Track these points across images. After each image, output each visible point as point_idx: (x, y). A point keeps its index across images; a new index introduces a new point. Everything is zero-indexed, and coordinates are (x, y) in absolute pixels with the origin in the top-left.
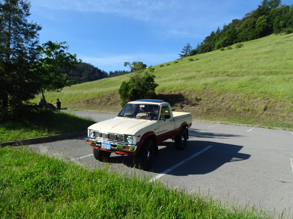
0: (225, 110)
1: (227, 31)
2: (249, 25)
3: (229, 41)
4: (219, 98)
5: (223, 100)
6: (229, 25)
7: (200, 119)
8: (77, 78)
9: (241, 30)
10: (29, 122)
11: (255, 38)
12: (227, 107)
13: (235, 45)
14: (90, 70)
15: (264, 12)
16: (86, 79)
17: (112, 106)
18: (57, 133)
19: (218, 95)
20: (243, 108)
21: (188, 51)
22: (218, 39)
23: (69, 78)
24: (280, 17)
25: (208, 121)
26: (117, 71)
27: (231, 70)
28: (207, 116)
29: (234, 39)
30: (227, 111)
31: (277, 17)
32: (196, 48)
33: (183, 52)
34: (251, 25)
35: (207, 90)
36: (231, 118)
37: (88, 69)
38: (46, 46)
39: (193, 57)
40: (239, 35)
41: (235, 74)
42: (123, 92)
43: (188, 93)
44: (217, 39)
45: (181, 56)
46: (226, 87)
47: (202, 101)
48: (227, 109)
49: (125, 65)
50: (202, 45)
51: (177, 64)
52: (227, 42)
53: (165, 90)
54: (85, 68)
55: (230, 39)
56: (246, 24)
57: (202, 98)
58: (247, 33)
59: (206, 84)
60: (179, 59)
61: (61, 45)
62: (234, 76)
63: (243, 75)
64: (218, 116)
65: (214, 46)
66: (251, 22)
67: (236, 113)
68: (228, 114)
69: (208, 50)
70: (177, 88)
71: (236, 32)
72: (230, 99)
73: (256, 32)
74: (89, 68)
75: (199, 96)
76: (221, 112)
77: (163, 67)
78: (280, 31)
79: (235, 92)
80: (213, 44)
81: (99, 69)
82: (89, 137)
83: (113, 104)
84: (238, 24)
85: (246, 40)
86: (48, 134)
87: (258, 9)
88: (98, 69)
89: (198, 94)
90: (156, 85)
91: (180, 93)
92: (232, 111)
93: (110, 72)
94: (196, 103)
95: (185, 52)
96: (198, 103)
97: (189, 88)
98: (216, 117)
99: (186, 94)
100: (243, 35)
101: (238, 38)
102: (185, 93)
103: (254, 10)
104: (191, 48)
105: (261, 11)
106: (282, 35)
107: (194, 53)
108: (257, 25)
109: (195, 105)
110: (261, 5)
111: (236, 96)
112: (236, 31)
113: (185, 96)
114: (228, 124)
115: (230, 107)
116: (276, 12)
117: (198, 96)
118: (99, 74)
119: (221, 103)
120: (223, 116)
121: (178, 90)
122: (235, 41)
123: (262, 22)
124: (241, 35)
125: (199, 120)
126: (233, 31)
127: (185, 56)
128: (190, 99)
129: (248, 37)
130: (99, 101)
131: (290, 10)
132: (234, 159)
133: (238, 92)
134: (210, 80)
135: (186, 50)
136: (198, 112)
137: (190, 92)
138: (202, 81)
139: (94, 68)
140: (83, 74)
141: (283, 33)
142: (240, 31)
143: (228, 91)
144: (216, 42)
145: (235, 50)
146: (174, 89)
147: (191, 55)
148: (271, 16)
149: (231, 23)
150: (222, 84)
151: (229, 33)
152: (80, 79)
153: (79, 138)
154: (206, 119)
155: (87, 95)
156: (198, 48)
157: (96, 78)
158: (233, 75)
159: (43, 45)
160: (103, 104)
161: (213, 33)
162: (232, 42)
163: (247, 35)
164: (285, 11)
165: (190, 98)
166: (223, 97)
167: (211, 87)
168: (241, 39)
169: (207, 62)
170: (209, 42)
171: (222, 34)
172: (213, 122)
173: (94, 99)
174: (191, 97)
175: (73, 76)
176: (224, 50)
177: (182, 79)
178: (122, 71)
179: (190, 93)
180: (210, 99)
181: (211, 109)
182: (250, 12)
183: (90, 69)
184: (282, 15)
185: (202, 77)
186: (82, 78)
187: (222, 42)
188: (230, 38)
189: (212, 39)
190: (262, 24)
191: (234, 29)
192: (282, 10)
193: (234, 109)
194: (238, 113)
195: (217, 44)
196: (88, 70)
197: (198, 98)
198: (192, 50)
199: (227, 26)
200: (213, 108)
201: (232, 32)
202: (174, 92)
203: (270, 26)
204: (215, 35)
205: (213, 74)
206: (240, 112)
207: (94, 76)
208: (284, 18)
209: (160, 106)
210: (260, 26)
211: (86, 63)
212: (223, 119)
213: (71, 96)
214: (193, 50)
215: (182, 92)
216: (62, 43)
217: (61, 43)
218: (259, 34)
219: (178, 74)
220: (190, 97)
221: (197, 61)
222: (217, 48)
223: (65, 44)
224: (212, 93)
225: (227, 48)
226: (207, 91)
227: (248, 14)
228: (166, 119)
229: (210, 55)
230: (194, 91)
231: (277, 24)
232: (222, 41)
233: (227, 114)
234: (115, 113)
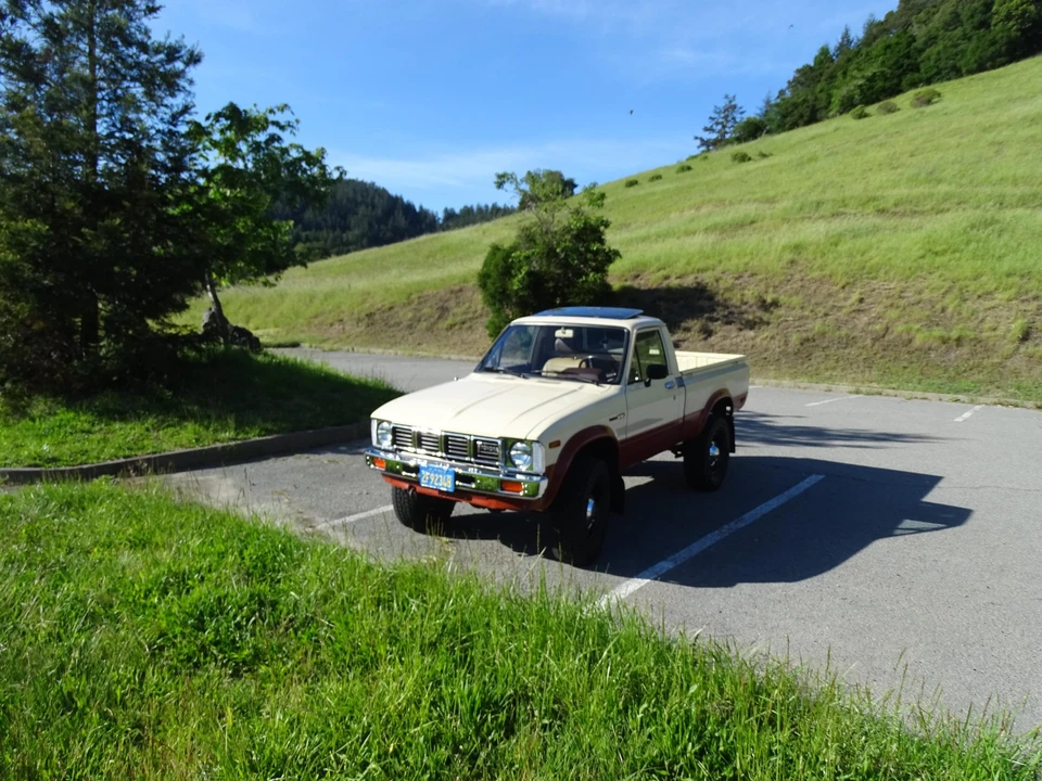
0: (869, 342)
1: (879, 44)
2: (963, 17)
3: (886, 79)
4: (845, 299)
5: (863, 306)
6: (886, 21)
7: (775, 378)
8: (331, 235)
9: (936, 38)
10: (171, 393)
11: (988, 65)
12: (876, 331)
13: (911, 94)
14: (374, 207)
16: (363, 236)
17: (453, 334)
18: (269, 432)
19: (843, 287)
20: (937, 332)
21: (729, 124)
22: (845, 74)
23: (303, 234)
25: (803, 382)
26: (469, 206)
27: (896, 192)
28: (803, 364)
29: (904, 73)
30: (876, 347)
32: (759, 112)
33: (710, 130)
34: (972, 16)
35: (799, 268)
36: (893, 370)
37: (369, 200)
38: (218, 121)
39: (749, 147)
40: (924, 55)
41: (908, 207)
42: (494, 284)
43: (731, 281)
44: (839, 74)
45: (704, 143)
46: (875, 257)
47: (781, 312)
48: (875, 340)
49: (500, 185)
50: (783, 99)
51: (687, 173)
52: (879, 84)
53: (643, 271)
54: (359, 199)
55: (889, 71)
56: (951, 14)
57: (783, 299)
58: (955, 45)
59: (798, 248)
60: (694, 157)
61: (271, 118)
62: (904, 214)
63: (942, 207)
64: (841, 363)
65: (830, 103)
66: (975, 5)
67: (913, 352)
68: (882, 357)
69: (805, 118)
70: (688, 263)
71: (915, 44)
72: (889, 302)
73: (993, 43)
74: (373, 198)
75: (771, 289)
76: (853, 351)
77: (636, 187)
79: (908, 272)
80: (823, 96)
81: (405, 200)
82: (376, 448)
83: (457, 327)
84: (922, 14)
86: (238, 434)
88: (402, 200)
89: (767, 287)
90: (612, 256)
91: (699, 280)
92: (895, 346)
93: (446, 210)
94: (761, 319)
95: (720, 127)
96: (766, 317)
97: (735, 261)
98: (834, 369)
99: (722, 285)
100: (942, 55)
101: (923, 68)
102: (717, 281)
104: (742, 113)
107: (753, 130)
108: (997, 13)
109: (755, 323)
111: (914, 289)
112: (913, 39)
113: (717, 293)
114: (881, 394)
115: (887, 329)
117: (766, 292)
118: (406, 219)
119: (853, 315)
120: (861, 364)
121: (692, 273)
122: (909, 77)
124: (933, 57)
125: (774, 381)
126: (904, 41)
127: (716, 143)
128: (738, 304)
129: (961, 64)
130: (410, 315)
132: (907, 523)
133: (919, 273)
134: (814, 231)
135: (721, 120)
136: (766, 350)
137: (737, 279)
138: (784, 237)
139: (390, 197)
140: (353, 220)
142: (932, 40)
143: (883, 271)
144: (838, 88)
145: (909, 113)
146: (679, 267)
147: (739, 140)
149: (895, 10)
150: (861, 243)
151: (888, 51)
152: (342, 238)
153: (343, 448)
154: (796, 377)
155: (369, 294)
156: (767, 111)
157: (398, 235)
158: (900, 209)
159: (208, 118)
160: (424, 325)
161: (824, 52)
162: (898, 84)
163: (957, 55)
165: (735, 301)
166: (861, 294)
167: (815, 259)
168: (935, 70)
169: (801, 164)
170: (808, 86)
171: (858, 53)
172: (824, 386)
173: (391, 308)
174: (743, 295)
175: (319, 227)
176: (866, 116)
177: (706, 230)
178: (487, 206)
179: (737, 282)
180: (813, 301)
181: (814, 340)
183: (376, 201)
185: (783, 219)
186: (350, 236)
187: (861, 86)
188: (890, 68)
189: (821, 75)
190: (1017, 9)
191: (905, 32)
193: (905, 337)
194: (917, 353)
195: (839, 94)
196: (367, 207)
197: (769, 300)
198: (745, 120)
199: (881, 23)
200: (823, 334)
201: (897, 44)
202: (677, 278)
204: (832, 61)
205: (826, 209)
206: (927, 346)
207: (389, 227)
209: (629, 332)
210: (1008, 17)
211: (360, 179)
212: (860, 376)
213: (311, 301)
214: (749, 119)
215: (707, 278)
216: (276, 110)
217: (271, 111)
218: (1004, 49)
219: (693, 211)
220: (739, 296)
221: (765, 162)
222: (838, 108)
223: (287, 112)
224: (821, 281)
225: (880, 107)
226: (803, 274)
228: (653, 381)
229: (813, 138)
230: (752, 275)
232: (861, 82)
233: (878, 356)
234: (464, 358)
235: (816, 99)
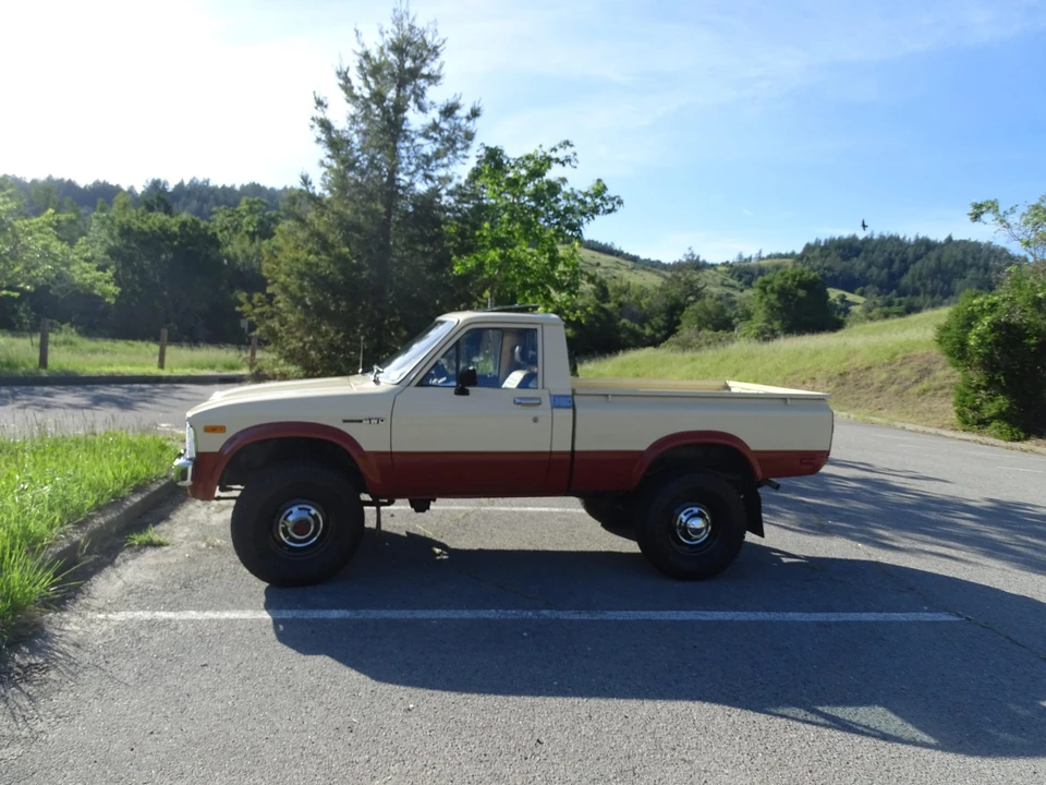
8: (929, 300)
23: (896, 299)
37: (982, 263)
74: (988, 259)
183: (991, 260)
196: (979, 269)
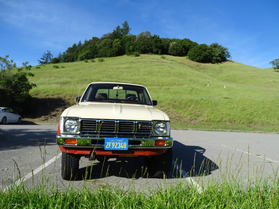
1: (89, 46)
2: (107, 44)
3: (91, 55)
6: (90, 41)
11: (112, 56)
13: (97, 59)
15: (118, 36)
21: (49, 59)
22: (81, 51)
24: (130, 43)
29: (95, 54)
31: (128, 42)
32: (57, 57)
33: (43, 59)
34: (109, 45)
40: (99, 51)
44: (80, 51)
45: (41, 62)
50: (65, 55)
51: (39, 69)
52: (89, 55)
56: (104, 43)
58: (106, 50)
65: (77, 58)
66: (109, 42)
69: (71, 60)
70: (54, 92)
71: (97, 48)
73: (113, 51)
78: (130, 53)
80: (75, 56)
84: (98, 42)
85: (105, 56)
87: (113, 33)
95: (46, 59)
100: (103, 52)
101: (99, 54)
103: (110, 33)
104: (52, 56)
105: (116, 35)
106: (133, 57)
107: (56, 61)
108: (114, 45)
110: (115, 30)
112: (96, 47)
116: (127, 39)
122: (96, 55)
123: (117, 43)
124: (101, 52)
127: (45, 63)
129: (107, 54)
131: (137, 39)
135: (46, 57)
141: (133, 56)
142: (100, 48)
144: (79, 54)
145: (98, 63)
146: (51, 93)
147: (53, 63)
148: (123, 41)
149: (91, 39)
151: (91, 48)
156: (60, 57)
161: (75, 45)
162: (94, 56)
163: (106, 52)
164: (133, 39)
168: (101, 55)
169: (75, 70)
170: (71, 53)
171: (84, 47)
176: (88, 62)
177: (55, 83)
182: (107, 34)
184: (132, 41)
187: (85, 55)
188: (92, 52)
189: (75, 50)
190: (117, 45)
191: (94, 45)
192: (131, 37)
195: (80, 56)
198: (53, 58)
199: (88, 42)
201: (93, 47)
202: (51, 96)
203: (123, 48)
204: (77, 48)
208: (133, 44)
210: (116, 47)
214: (55, 58)
218: (115, 53)
219: (48, 78)
221: (64, 69)
222: (80, 59)
225: (91, 60)
227: (105, 35)
231: (128, 48)
232: (85, 54)
235: (74, 56)
